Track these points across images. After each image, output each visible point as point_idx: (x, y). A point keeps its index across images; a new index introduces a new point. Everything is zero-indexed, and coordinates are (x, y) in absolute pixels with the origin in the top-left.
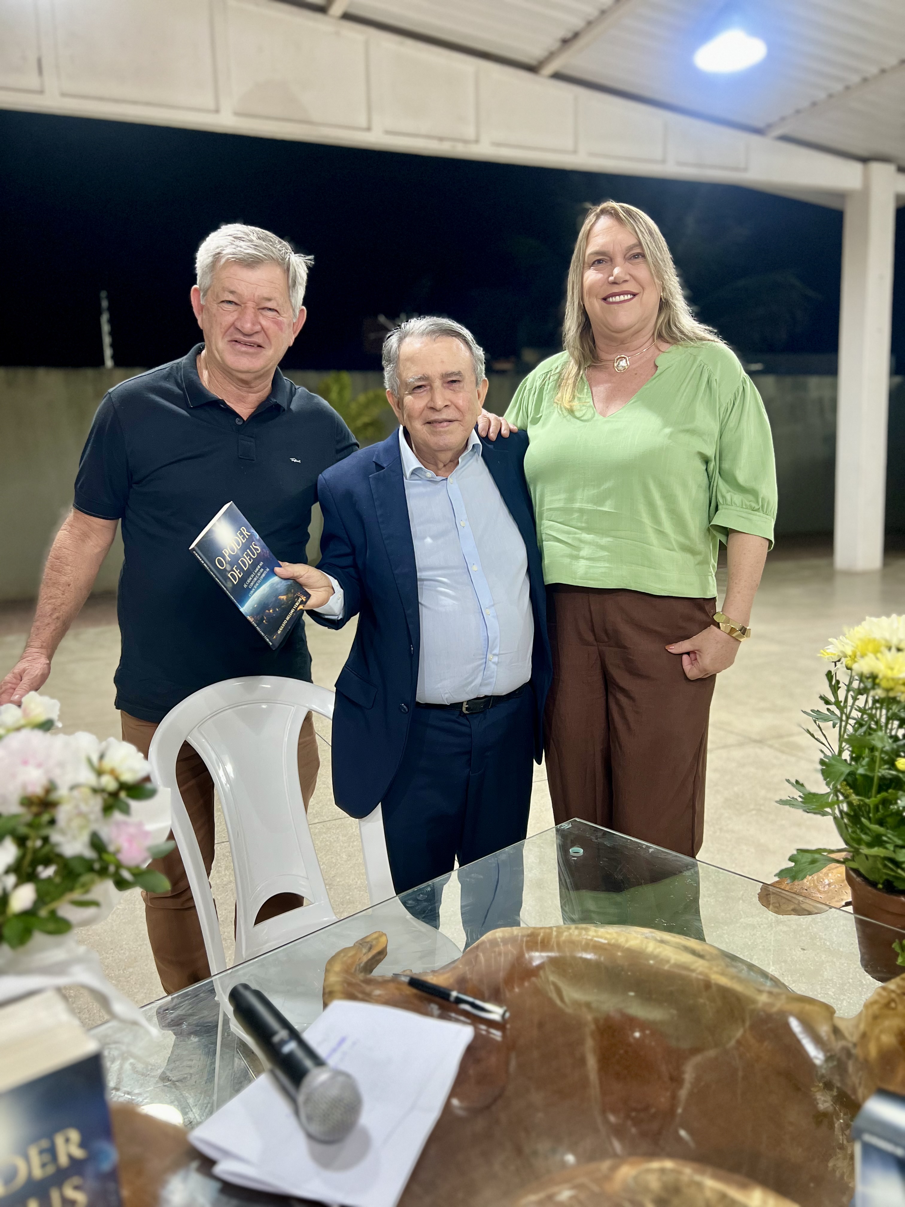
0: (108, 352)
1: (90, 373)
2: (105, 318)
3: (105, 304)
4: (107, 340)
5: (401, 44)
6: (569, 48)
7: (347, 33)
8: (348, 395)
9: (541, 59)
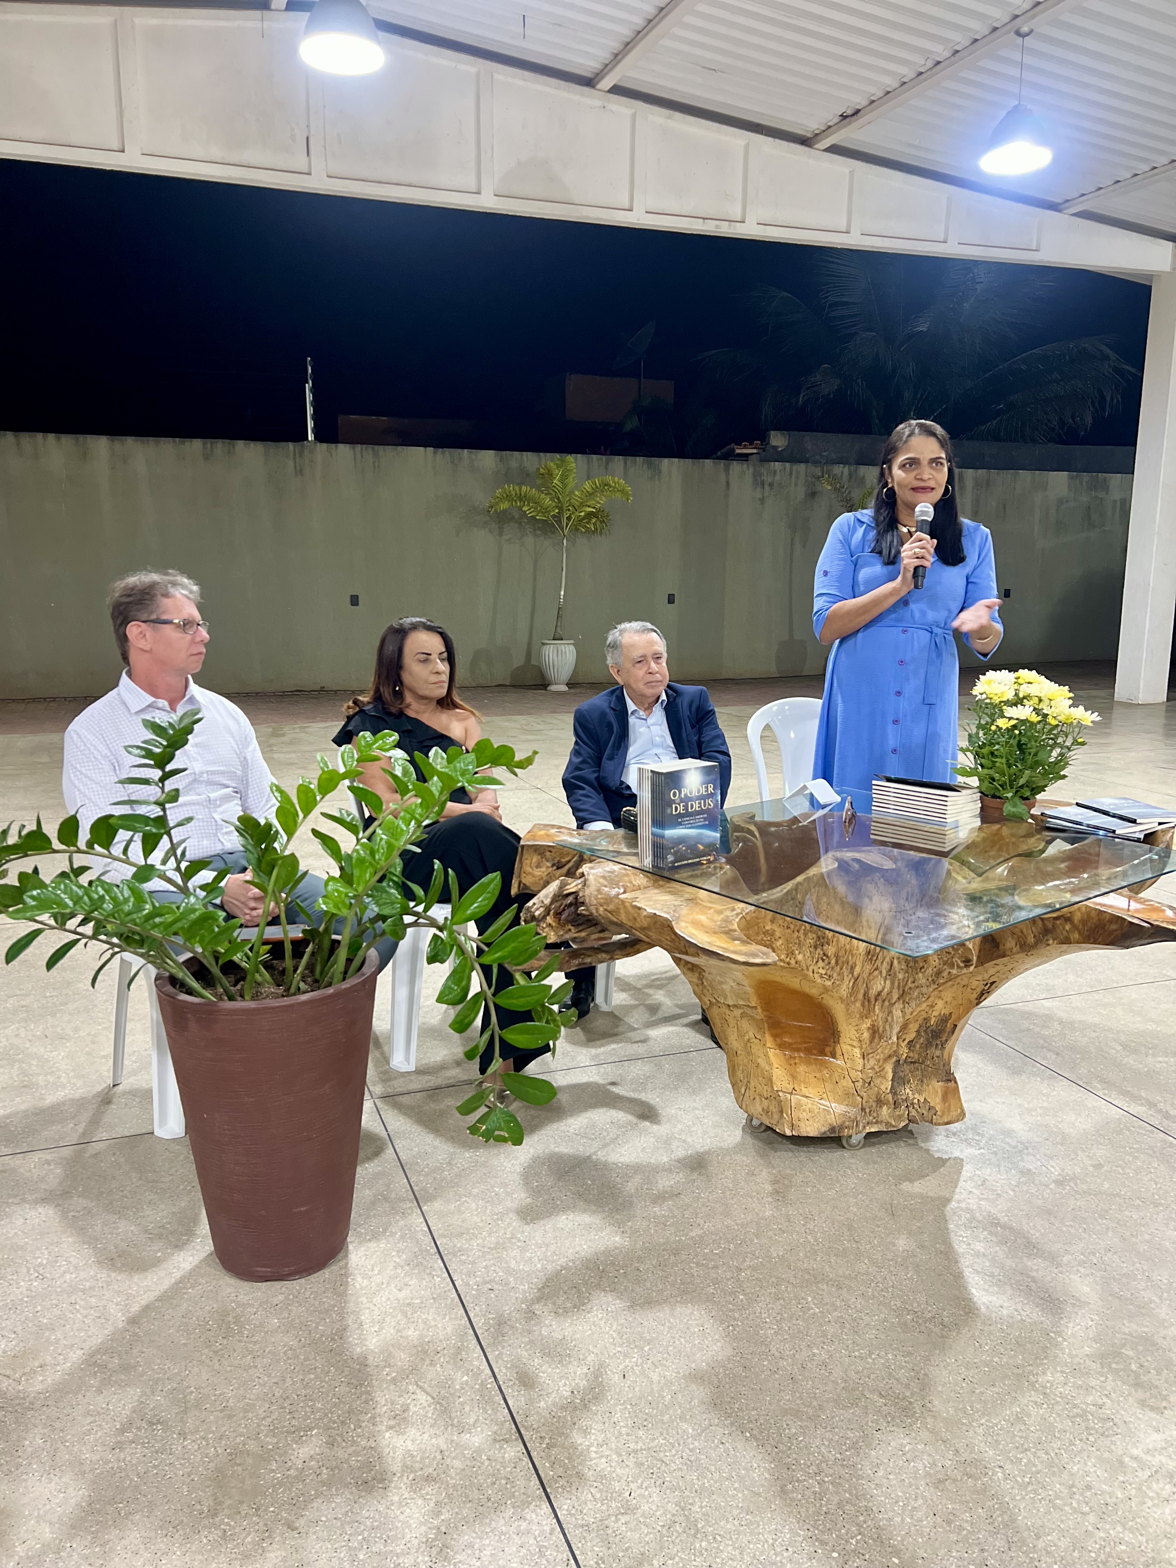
0: (310, 425)
1: (291, 446)
2: (309, 387)
3: (310, 370)
5: (669, 117)
6: (849, 124)
7: (614, 107)
8: (571, 481)
9: (817, 132)
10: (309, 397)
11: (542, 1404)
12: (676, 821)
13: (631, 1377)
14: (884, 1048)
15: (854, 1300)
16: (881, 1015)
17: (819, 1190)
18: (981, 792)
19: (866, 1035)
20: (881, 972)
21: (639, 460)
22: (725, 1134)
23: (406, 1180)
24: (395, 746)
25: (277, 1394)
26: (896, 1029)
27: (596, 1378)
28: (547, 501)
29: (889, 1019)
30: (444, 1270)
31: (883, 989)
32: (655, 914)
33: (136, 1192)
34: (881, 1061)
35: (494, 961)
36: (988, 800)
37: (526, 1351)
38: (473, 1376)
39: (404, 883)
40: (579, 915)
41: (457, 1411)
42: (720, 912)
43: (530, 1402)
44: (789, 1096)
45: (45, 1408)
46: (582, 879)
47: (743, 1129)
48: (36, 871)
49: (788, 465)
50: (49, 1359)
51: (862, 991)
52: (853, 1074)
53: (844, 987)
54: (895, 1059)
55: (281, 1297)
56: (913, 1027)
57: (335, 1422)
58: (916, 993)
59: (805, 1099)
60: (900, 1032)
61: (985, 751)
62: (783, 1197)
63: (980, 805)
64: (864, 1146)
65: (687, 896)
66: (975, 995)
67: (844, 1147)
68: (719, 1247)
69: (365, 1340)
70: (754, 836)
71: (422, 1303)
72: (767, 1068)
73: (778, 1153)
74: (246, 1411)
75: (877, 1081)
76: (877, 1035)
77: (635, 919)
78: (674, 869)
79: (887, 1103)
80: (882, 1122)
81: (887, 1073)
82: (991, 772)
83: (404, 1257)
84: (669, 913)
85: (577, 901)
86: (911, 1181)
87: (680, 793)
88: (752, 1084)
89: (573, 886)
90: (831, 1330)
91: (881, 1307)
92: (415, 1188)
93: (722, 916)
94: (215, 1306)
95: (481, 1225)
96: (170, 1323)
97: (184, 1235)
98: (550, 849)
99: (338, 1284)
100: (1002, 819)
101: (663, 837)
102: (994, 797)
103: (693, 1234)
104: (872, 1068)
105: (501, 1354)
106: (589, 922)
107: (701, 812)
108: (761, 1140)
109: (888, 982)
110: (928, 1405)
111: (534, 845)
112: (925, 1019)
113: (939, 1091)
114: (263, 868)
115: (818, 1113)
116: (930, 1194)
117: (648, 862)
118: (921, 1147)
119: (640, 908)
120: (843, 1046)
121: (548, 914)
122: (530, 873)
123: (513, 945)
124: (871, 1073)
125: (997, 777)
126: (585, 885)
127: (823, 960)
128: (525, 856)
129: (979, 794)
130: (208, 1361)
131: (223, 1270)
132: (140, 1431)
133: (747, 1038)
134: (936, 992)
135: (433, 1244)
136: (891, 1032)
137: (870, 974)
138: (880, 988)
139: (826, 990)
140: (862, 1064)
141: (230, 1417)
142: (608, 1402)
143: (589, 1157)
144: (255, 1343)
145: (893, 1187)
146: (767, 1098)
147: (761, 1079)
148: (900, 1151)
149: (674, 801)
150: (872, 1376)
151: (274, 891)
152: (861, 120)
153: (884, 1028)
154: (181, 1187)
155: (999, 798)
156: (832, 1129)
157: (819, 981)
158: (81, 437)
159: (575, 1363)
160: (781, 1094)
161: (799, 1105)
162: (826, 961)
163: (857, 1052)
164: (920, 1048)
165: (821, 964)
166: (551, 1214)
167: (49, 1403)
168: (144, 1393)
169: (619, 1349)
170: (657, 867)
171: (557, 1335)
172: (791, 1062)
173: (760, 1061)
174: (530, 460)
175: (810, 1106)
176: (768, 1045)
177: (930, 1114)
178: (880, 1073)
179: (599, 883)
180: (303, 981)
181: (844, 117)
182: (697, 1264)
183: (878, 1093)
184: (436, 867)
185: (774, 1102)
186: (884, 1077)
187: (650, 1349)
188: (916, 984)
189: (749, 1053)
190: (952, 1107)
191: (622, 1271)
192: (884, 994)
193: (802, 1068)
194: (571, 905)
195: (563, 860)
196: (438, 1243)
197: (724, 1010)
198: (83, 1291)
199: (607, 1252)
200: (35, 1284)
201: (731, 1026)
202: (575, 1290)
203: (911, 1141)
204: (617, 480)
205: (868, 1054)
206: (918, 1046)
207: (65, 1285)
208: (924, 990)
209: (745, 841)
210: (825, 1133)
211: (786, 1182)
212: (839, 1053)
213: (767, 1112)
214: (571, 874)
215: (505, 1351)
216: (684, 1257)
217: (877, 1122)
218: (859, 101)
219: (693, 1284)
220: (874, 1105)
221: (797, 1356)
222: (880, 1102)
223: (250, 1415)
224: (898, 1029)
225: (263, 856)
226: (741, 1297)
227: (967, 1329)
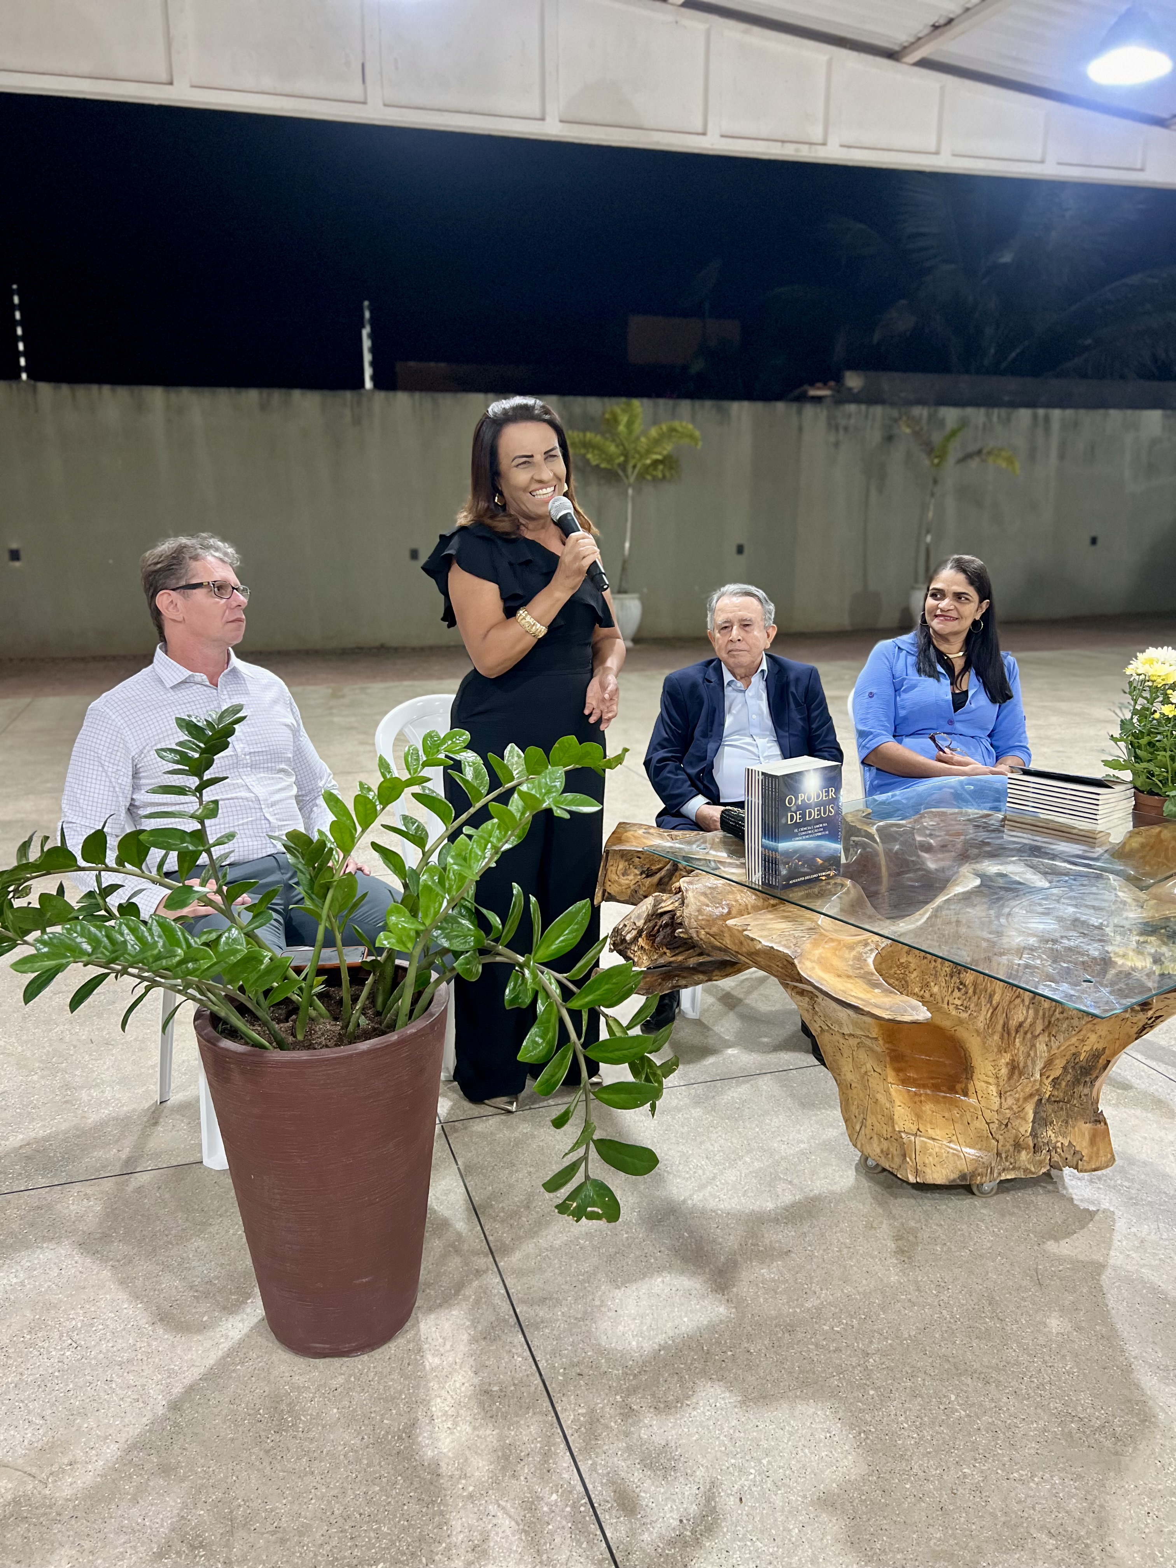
0: (368, 372)
1: (348, 395)
2: (366, 332)
3: (367, 314)
4: (367, 357)
5: (745, 32)
6: (941, 34)
7: (685, 22)
8: (638, 427)
9: (906, 44)
10: (367, 343)
11: (646, 1537)
12: (790, 832)
13: (749, 1502)
14: (1025, 1086)
15: (1005, 1399)
16: (1022, 1049)
17: (950, 1249)
18: (1135, 787)
19: (1004, 1071)
20: (1023, 1001)
21: (708, 403)
22: (837, 1174)
23: (479, 1228)
24: (467, 747)
25: (336, 1512)
26: (1040, 1065)
27: (708, 1501)
28: (612, 449)
29: (1032, 1053)
30: (526, 1347)
31: (1026, 1019)
32: (772, 948)
33: (181, 1237)
34: (1021, 1100)
35: (583, 1006)
36: (1144, 797)
37: (624, 1460)
38: (562, 1495)
39: (476, 908)
40: (676, 937)
41: (545, 1543)
42: (851, 948)
43: (632, 1533)
44: (913, 1138)
45: (73, 1521)
46: (679, 895)
47: (857, 1170)
48: (61, 890)
49: (863, 407)
50: (79, 1455)
51: (1001, 1022)
52: (988, 1114)
53: (981, 1018)
54: (1037, 1098)
55: (341, 1379)
56: (1059, 1064)
57: (404, 1554)
58: (1065, 1026)
59: (931, 1142)
60: (1044, 1068)
61: (1144, 741)
62: (909, 1258)
63: (1134, 803)
64: (997, 1193)
65: (809, 924)
66: (1135, 1029)
67: (973, 1194)
68: (840, 1323)
69: (438, 1440)
70: (875, 841)
71: (501, 1390)
72: (888, 1105)
73: (899, 1200)
74: (301, 1534)
75: (1016, 1123)
76: (1016, 1072)
77: (741, 943)
78: (788, 886)
79: (1026, 1148)
80: (1019, 1168)
81: (1027, 1114)
82: (1151, 766)
83: (480, 1328)
84: (789, 948)
85: (673, 921)
86: (1056, 1240)
87: (797, 799)
88: (869, 1122)
89: (668, 903)
90: (982, 1440)
91: (1039, 1411)
92: (490, 1238)
93: (854, 953)
94: (266, 1389)
95: (566, 1287)
96: (216, 1411)
97: (233, 1294)
98: (639, 855)
99: (406, 1362)
100: (1160, 820)
101: (776, 850)
102: (1151, 793)
103: (808, 1305)
104: (1010, 1108)
105: (594, 1464)
106: (688, 945)
107: (820, 821)
108: (878, 1183)
109: (1031, 1012)
110: (1109, 1548)
111: (620, 850)
112: (1074, 1054)
113: (1086, 1133)
114: (315, 892)
115: (947, 1157)
116: (1081, 1257)
117: (757, 878)
118: (1063, 1196)
119: (752, 940)
120: (976, 1082)
121: (640, 936)
122: (616, 881)
123: (606, 987)
124: (1008, 1113)
125: (1157, 771)
126: (683, 903)
127: (959, 990)
128: (610, 862)
129: (1133, 790)
130: (258, 1463)
131: (276, 1341)
132: (180, 1557)
133: (863, 1070)
134: (1089, 1026)
135: (512, 1312)
136: (1033, 1068)
137: (1011, 1002)
138: (1021, 1019)
139: (961, 1022)
140: (998, 1103)
141: (283, 1541)
142: (724, 1535)
143: (684, 1201)
144: (312, 1440)
145: (1036, 1247)
146: (887, 1139)
147: (880, 1117)
148: (1039, 1198)
149: (789, 809)
150: (1038, 1507)
151: (328, 916)
152: (956, 29)
153: (1026, 1063)
154: (231, 1232)
155: (1157, 794)
156: (963, 1177)
157: (954, 1013)
158: (137, 389)
159: (682, 1479)
160: (903, 1135)
161: (925, 1147)
162: (963, 991)
163: (993, 1089)
164: (1067, 1085)
165: (957, 994)
166: (645, 1276)
167: (79, 1514)
168: (185, 1505)
169: (733, 1461)
170: (770, 886)
171: (659, 1440)
172: (915, 1101)
173: (879, 1096)
174: (594, 405)
175: (937, 1150)
176: (890, 1080)
177: (1075, 1159)
178: (1019, 1114)
179: (699, 901)
180: (364, 1014)
181: (935, 27)
182: (817, 1345)
183: (1016, 1136)
184: (515, 892)
185: (895, 1144)
186: (1024, 1119)
187: (769, 1463)
188: (1065, 1015)
189: (866, 1087)
190: (1101, 1153)
191: (730, 1353)
192: (1026, 1025)
193: (928, 1107)
194: (666, 925)
195: (653, 868)
196: (518, 1311)
197: (838, 1037)
198: (120, 1364)
199: (712, 1328)
200: (68, 1353)
201: (845, 1055)
202: (676, 1377)
203: (1050, 1187)
204: (685, 425)
205: (1006, 1092)
206: (1064, 1084)
207: (102, 1356)
208: (1075, 1022)
209: (864, 846)
210: (954, 1180)
211: (911, 1238)
212: (971, 1090)
213: (886, 1154)
214: (663, 886)
215: (599, 1460)
216: (800, 1336)
217: (1014, 1169)
218: (952, 8)
219: (814, 1373)
220: (1012, 1149)
221: (945, 1477)
222: (1018, 1146)
223: (306, 1540)
224: (1042, 1065)
225: (316, 877)
226: (872, 1392)
227: (1144, 1443)
